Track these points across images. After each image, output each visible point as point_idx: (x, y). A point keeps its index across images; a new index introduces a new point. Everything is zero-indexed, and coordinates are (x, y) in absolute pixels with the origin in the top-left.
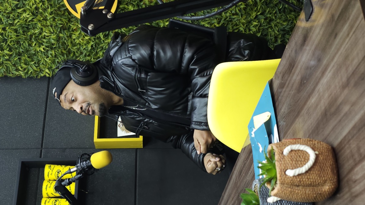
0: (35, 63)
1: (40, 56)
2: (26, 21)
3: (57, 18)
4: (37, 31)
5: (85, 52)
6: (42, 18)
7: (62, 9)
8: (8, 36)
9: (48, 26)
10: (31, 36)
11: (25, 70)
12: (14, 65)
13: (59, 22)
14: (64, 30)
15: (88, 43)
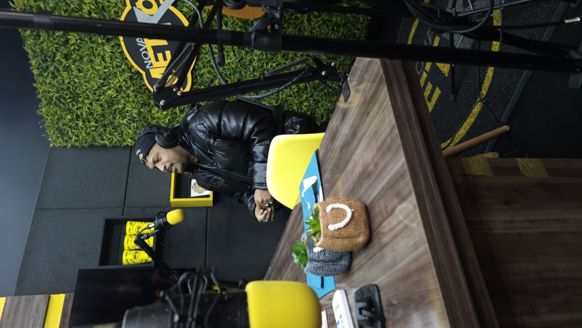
0: (119, 134)
1: (123, 128)
2: (111, 97)
3: (139, 96)
4: (121, 106)
6: (125, 95)
8: (95, 110)
9: (130, 102)
10: (115, 110)
11: (109, 139)
12: (100, 135)
13: (141, 99)
14: (145, 105)
15: (166, 117)
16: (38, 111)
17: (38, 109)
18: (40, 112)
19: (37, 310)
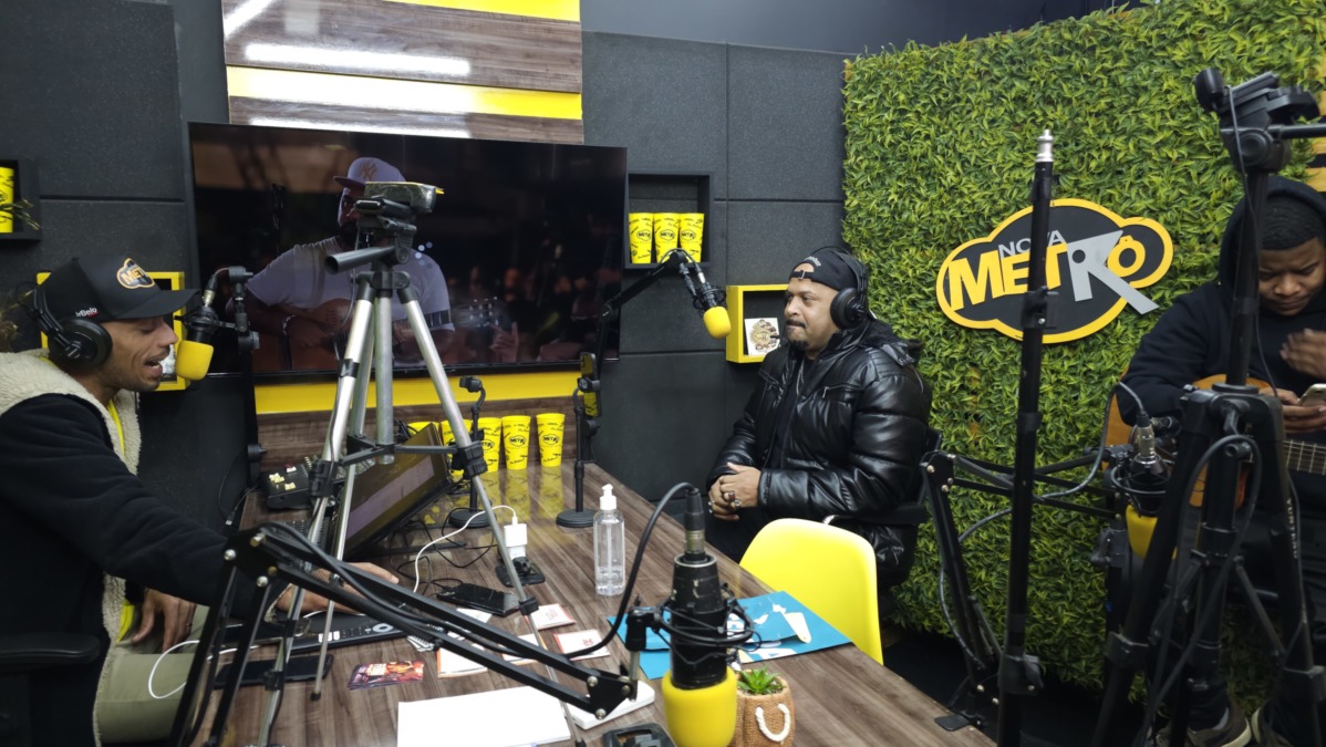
0: (868, 184)
1: (880, 193)
2: (941, 175)
3: (944, 226)
4: (923, 191)
5: (886, 266)
6: (944, 202)
7: (960, 236)
8: (916, 143)
9: (931, 209)
10: (915, 181)
11: (858, 165)
12: (865, 148)
13: (938, 229)
14: (925, 235)
15: (902, 273)
16: (913, 42)
17: (918, 43)
18: (912, 46)
19: (557, 76)
